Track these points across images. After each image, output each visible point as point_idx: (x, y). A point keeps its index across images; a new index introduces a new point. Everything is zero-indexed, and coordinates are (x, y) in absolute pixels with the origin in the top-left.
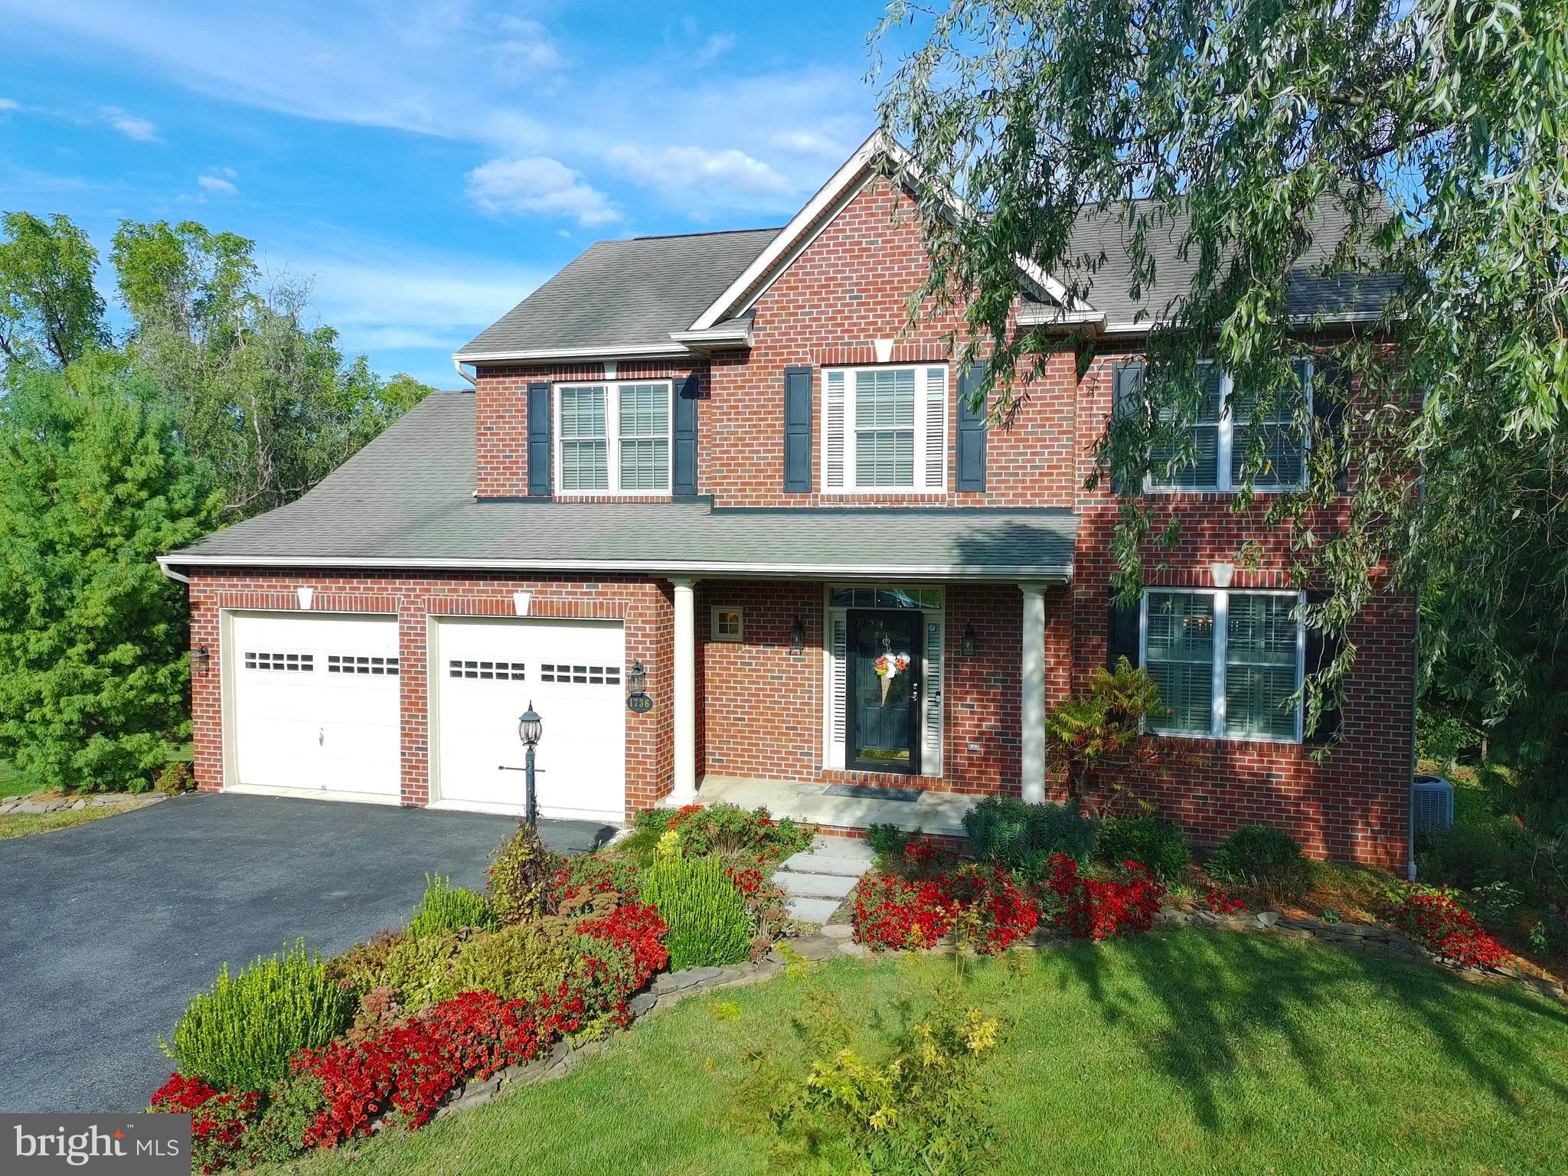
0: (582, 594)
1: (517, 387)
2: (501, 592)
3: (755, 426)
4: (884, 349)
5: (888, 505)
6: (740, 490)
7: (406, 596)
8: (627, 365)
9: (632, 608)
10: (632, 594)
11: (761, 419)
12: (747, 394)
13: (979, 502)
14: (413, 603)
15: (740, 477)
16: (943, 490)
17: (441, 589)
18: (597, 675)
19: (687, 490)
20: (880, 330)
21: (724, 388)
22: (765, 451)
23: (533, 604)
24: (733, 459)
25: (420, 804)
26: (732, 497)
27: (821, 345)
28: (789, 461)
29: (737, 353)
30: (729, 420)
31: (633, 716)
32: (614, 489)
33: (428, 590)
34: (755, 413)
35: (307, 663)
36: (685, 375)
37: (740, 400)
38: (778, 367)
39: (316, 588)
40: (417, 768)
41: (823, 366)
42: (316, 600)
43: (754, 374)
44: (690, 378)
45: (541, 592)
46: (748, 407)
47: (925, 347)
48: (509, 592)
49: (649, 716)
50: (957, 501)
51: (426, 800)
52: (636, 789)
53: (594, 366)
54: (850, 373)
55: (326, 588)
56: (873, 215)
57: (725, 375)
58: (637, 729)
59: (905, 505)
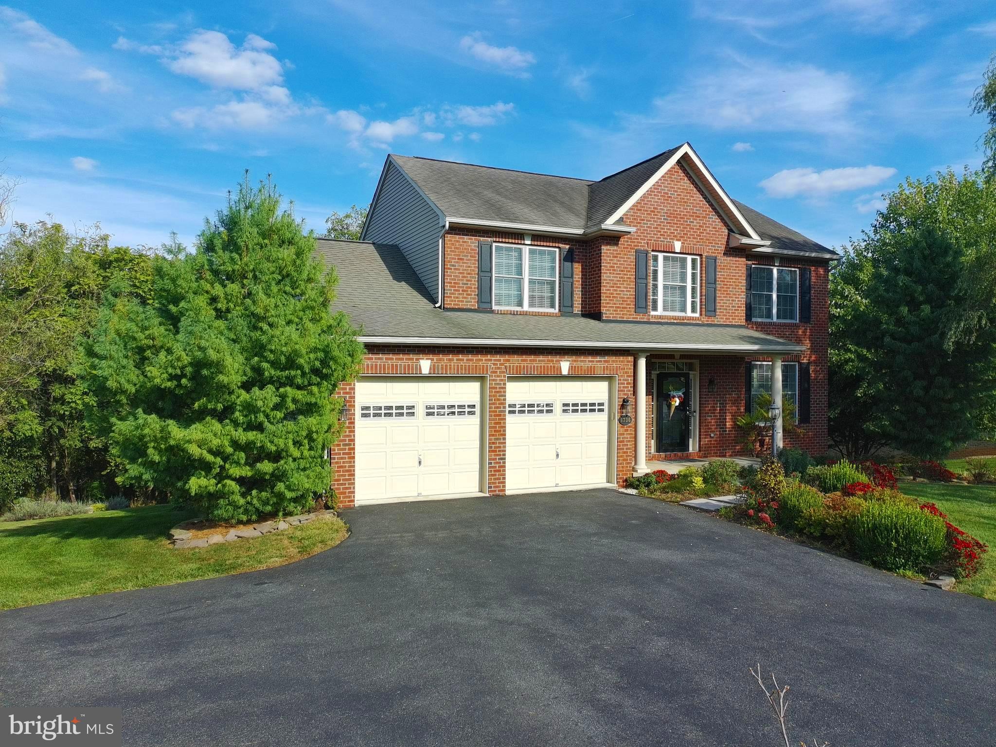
0: (597, 362)
1: (472, 242)
2: (552, 361)
3: (622, 278)
4: (678, 246)
5: (678, 321)
6: (615, 311)
7: (494, 364)
8: (539, 237)
9: (622, 369)
10: (622, 362)
11: (625, 274)
12: (618, 261)
13: (713, 321)
14: (499, 368)
15: (615, 304)
16: (697, 315)
17: (516, 360)
18: (593, 408)
19: (569, 309)
20: (675, 236)
21: (608, 257)
22: (627, 291)
23: (571, 368)
24: (612, 294)
25: (501, 493)
26: (611, 314)
27: (651, 240)
28: (637, 298)
29: (613, 238)
30: (610, 273)
31: (622, 427)
32: (526, 307)
33: (509, 361)
34: (622, 271)
35: (410, 411)
36: (567, 247)
37: (615, 264)
38: (633, 249)
39: (432, 360)
40: (499, 471)
41: (653, 251)
42: (433, 368)
43: (622, 251)
44: (569, 248)
45: (575, 361)
46: (619, 267)
47: (694, 247)
48: (557, 361)
49: (630, 427)
50: (705, 320)
51: (504, 490)
52: (623, 467)
53: (517, 235)
54: (661, 256)
55: (440, 360)
56: (673, 181)
57: (608, 250)
58: (624, 434)
59: (685, 321)
